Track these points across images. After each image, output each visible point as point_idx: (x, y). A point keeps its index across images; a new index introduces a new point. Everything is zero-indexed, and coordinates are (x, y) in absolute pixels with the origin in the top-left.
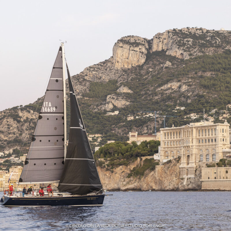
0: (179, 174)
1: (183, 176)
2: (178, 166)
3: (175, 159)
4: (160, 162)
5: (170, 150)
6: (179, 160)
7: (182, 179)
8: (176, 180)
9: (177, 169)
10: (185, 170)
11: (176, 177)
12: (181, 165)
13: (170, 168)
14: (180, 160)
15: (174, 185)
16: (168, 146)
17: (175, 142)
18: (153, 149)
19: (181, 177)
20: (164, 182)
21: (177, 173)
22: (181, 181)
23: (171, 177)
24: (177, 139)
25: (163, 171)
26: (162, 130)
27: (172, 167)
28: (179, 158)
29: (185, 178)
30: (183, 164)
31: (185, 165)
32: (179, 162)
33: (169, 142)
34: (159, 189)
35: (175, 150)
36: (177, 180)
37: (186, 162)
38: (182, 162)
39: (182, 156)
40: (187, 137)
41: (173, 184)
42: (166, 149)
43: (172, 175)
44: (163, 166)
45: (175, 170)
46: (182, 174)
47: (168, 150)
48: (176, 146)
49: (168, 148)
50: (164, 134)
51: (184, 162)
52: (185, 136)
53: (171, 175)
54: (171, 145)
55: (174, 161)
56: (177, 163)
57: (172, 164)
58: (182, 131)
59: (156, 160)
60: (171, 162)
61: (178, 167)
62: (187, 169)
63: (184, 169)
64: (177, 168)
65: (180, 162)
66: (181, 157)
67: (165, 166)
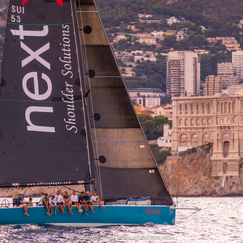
0: (209, 170)
1: (217, 174)
2: (208, 157)
3: (202, 147)
4: (172, 151)
5: (190, 132)
6: (209, 148)
7: (217, 178)
8: (206, 179)
9: (206, 163)
10: (220, 165)
11: (204, 175)
12: (213, 156)
13: (194, 162)
14: (211, 148)
15: (204, 187)
16: (185, 126)
17: (201, 119)
18: (150, 129)
19: (213, 175)
20: (183, 183)
21: (206, 168)
22: (215, 180)
23: (196, 175)
24: (203, 115)
25: (181, 165)
26: (175, 100)
27: (198, 159)
28: (210, 145)
29: (222, 177)
30: (217, 154)
31: (221, 157)
32: (209, 152)
33: (189, 119)
34: (175, 194)
35: (200, 133)
36: (208, 180)
37: (221, 151)
38: (214, 151)
39: (215, 142)
40: (224, 112)
41: (202, 186)
42: (183, 130)
43: (199, 172)
44: (181, 157)
45: (203, 163)
46: (216, 170)
47: (187, 133)
48: (201, 126)
49: (186, 128)
50: (179, 106)
51: (218, 152)
52: (220, 110)
53: (197, 171)
54: (191, 124)
55: (201, 149)
56: (206, 153)
57: (198, 155)
58: (215, 102)
59: (162, 148)
60: (196, 151)
61: (208, 159)
62: (224, 162)
63: (219, 163)
64: (206, 161)
65: (211, 151)
66: (213, 143)
67: (184, 157)
